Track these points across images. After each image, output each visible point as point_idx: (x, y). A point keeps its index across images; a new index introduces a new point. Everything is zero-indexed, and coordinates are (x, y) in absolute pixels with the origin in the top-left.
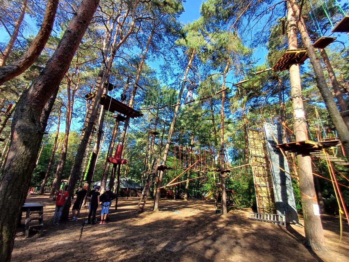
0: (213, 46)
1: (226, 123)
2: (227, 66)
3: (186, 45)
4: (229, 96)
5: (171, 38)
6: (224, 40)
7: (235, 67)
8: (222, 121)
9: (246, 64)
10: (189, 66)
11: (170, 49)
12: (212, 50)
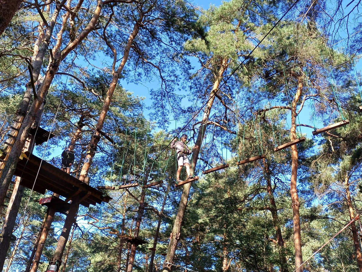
0: (266, 52)
1: (305, 217)
2: (299, 91)
3: (207, 52)
4: (308, 154)
5: (175, 37)
6: (288, 38)
7: (316, 92)
8: (294, 214)
9: (342, 87)
10: (214, 91)
11: (173, 58)
12: (263, 58)
